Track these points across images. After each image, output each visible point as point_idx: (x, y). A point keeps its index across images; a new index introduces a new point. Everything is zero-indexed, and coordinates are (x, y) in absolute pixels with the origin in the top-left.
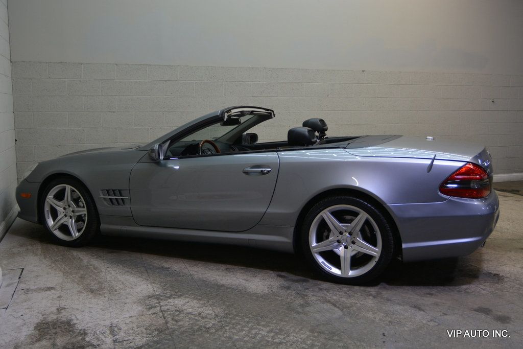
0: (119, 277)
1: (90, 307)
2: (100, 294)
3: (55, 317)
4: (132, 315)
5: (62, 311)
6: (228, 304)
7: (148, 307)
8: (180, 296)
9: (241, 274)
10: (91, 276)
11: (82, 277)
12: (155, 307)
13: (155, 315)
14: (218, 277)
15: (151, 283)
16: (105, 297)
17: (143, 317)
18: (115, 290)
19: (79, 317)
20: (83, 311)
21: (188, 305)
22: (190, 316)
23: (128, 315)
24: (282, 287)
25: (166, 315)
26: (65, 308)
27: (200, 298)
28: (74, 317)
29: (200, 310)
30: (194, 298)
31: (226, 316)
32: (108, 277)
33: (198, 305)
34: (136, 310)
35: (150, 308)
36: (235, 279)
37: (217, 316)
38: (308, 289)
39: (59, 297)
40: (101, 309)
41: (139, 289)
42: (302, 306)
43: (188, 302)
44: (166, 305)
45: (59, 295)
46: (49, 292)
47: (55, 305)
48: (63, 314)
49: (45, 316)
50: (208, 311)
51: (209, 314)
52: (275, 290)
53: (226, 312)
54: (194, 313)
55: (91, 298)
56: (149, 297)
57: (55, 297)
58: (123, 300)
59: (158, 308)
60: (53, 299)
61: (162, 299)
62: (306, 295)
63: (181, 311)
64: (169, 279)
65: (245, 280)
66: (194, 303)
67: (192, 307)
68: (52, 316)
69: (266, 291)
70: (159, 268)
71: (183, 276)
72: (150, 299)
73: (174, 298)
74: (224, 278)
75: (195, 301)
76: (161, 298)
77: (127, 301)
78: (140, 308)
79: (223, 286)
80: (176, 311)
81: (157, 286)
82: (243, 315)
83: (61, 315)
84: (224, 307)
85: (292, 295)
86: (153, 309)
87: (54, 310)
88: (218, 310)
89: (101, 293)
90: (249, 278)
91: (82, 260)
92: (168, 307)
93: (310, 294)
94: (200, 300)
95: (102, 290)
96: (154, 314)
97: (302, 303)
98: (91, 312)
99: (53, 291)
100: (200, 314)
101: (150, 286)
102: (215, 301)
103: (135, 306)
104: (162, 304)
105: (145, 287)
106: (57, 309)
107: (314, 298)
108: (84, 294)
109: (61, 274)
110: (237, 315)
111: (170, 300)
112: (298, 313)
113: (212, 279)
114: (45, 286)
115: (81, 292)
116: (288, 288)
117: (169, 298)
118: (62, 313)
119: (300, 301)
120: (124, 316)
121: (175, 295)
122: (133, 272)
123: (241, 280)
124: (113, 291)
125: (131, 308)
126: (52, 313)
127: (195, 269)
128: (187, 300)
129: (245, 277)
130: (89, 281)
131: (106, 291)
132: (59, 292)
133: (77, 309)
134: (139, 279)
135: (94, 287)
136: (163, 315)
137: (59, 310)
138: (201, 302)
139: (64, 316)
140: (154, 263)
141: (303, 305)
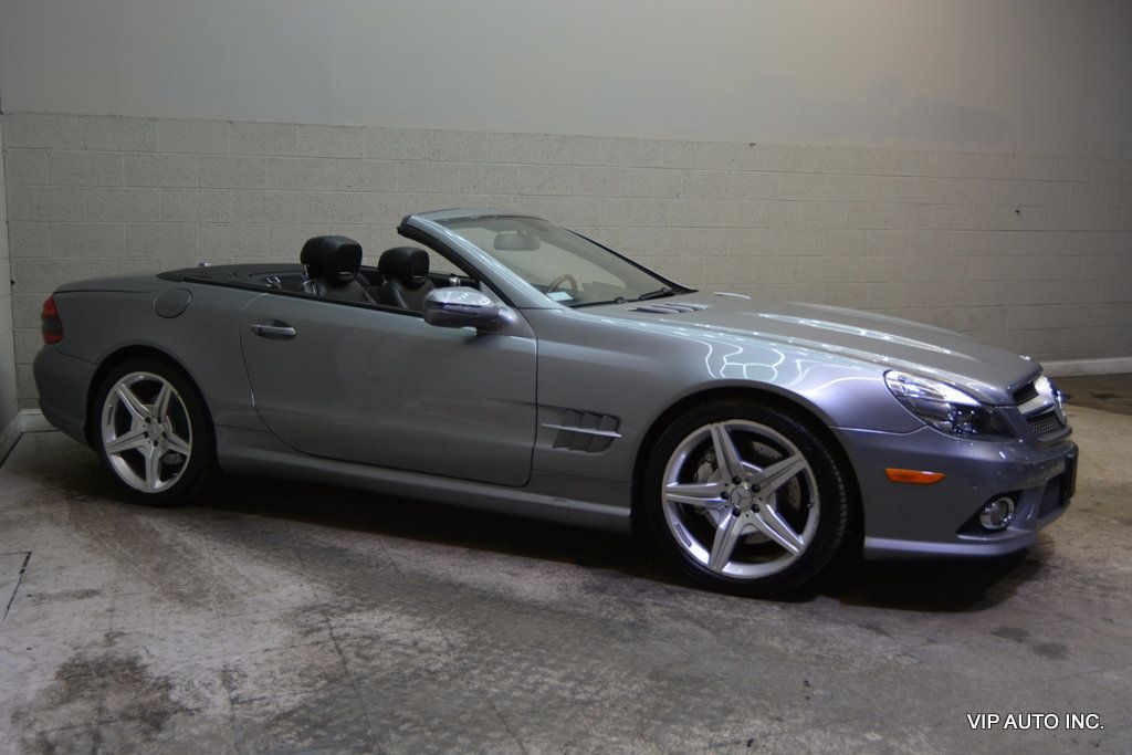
0: (239, 569)
1: (177, 632)
2: (198, 605)
3: (101, 652)
4: (270, 646)
5: (117, 640)
6: (474, 622)
7: (304, 629)
8: (372, 607)
9: (500, 563)
10: (178, 567)
11: (159, 570)
12: (319, 630)
13: (320, 646)
14: (451, 569)
15: (309, 581)
16: (210, 610)
17: (293, 650)
18: (233, 596)
19: (155, 651)
20: (163, 639)
21: (391, 625)
22: (394, 648)
23: (261, 645)
24: (587, 588)
25: (342, 645)
26: (122, 634)
27: (416, 610)
28: (142, 653)
29: (416, 635)
30: (403, 612)
31: (472, 647)
32: (215, 569)
33: (411, 625)
34: (279, 636)
35: (308, 633)
36: (488, 571)
37: (452, 647)
38: (643, 591)
39: (109, 611)
40: (202, 635)
41: (282, 593)
42: (631, 625)
43: (390, 619)
44: (343, 626)
45: (108, 606)
46: (86, 601)
47: (102, 628)
48: (119, 646)
49: (79, 650)
50: (433, 637)
51: (434, 644)
52: (574, 593)
53: (471, 639)
54: (404, 641)
55: (179, 613)
56: (306, 609)
57: (101, 610)
58: (249, 617)
59: (326, 633)
60: (96, 615)
61: (332, 615)
62: (641, 605)
63: (374, 639)
64: (347, 572)
65: (509, 573)
66: (404, 622)
67: (399, 630)
68: (95, 649)
69: (555, 596)
70: (325, 550)
71: (377, 566)
72: (307, 613)
73: (360, 611)
74: (463, 570)
75: (404, 617)
76: (333, 611)
77: (259, 617)
78: (286, 633)
79: (461, 585)
80: (364, 637)
81: (321, 586)
82: (507, 644)
83: (115, 648)
84: (466, 629)
85: (609, 605)
86: (314, 633)
87: (100, 637)
88: (454, 636)
89: (201, 601)
90: (518, 570)
91: (158, 534)
92: (346, 630)
93: (648, 601)
94: (415, 614)
95: (202, 597)
96: (317, 643)
97: (632, 620)
98: (181, 642)
99: (97, 599)
100: (415, 644)
101: (307, 587)
102: (445, 617)
103: (275, 628)
104: (333, 623)
105: (295, 588)
106: (107, 635)
107: (656, 610)
108: (165, 605)
109: (114, 563)
110: (495, 646)
111: (350, 617)
112: (625, 641)
113: (440, 572)
114: (79, 588)
115: (159, 601)
116: (602, 590)
117: (349, 610)
118: (116, 643)
119: (627, 616)
120: (253, 649)
121: (360, 605)
122: (269, 558)
123: (502, 574)
124: (226, 597)
125: (268, 633)
126: (95, 643)
127: (404, 552)
128: (387, 615)
129: (510, 568)
130: (174, 577)
131: (212, 597)
132: (109, 600)
133: (151, 636)
134: (283, 573)
135: (185, 590)
136: (337, 647)
137: (110, 638)
138: (418, 619)
139: (121, 650)
140: (314, 540)
141: (634, 624)
